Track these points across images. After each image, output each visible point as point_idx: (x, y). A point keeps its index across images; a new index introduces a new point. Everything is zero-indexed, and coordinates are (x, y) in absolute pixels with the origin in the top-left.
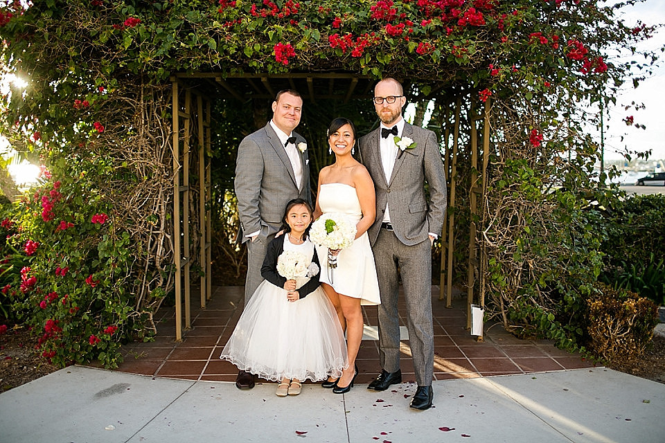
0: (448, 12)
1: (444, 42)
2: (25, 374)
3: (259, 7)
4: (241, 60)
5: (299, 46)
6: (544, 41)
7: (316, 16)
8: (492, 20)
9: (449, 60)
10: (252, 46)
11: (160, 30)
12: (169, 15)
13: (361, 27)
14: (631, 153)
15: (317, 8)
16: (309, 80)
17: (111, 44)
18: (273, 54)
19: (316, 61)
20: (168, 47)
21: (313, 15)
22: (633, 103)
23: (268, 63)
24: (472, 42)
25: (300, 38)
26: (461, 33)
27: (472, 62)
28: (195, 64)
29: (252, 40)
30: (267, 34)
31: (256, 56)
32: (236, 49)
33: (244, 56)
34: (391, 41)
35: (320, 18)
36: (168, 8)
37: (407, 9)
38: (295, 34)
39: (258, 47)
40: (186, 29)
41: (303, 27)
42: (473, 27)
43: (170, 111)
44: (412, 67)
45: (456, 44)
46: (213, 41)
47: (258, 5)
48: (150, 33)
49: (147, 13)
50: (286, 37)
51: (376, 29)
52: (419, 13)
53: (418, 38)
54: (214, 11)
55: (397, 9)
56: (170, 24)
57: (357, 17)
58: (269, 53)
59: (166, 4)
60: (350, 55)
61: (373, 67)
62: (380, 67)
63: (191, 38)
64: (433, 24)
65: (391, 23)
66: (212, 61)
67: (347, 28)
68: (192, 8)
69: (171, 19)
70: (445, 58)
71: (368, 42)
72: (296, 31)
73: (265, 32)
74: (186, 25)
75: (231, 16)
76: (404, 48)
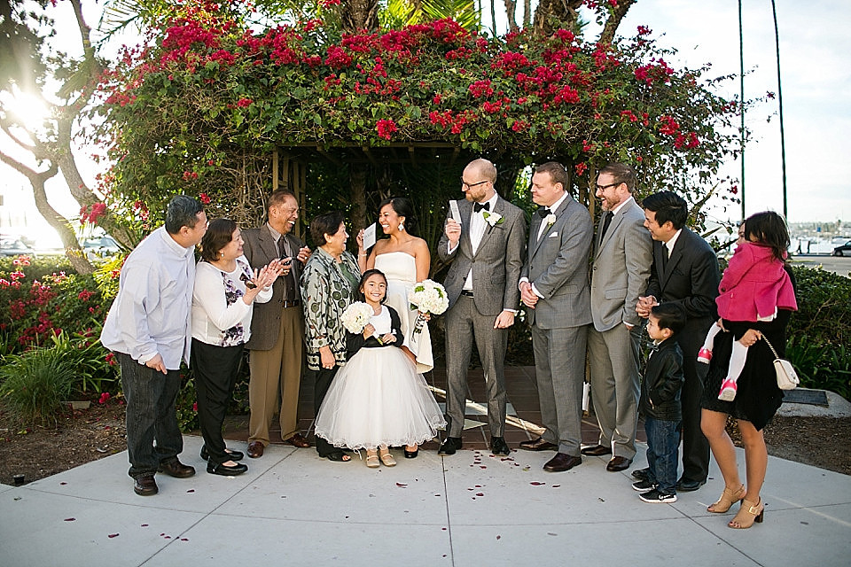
0: (547, 85)
1: (541, 118)
3: (362, 83)
4: (344, 131)
5: (401, 122)
6: (634, 118)
7: (417, 90)
8: (587, 96)
9: (545, 135)
10: (356, 121)
11: (268, 107)
12: (276, 91)
13: (461, 102)
14: (733, 225)
15: (418, 84)
16: (411, 149)
17: (221, 120)
18: (376, 129)
19: (417, 135)
20: (276, 123)
21: (414, 89)
22: (728, 177)
23: (370, 137)
24: (567, 119)
25: (403, 113)
26: (558, 109)
27: (567, 137)
28: (300, 137)
29: (355, 116)
30: (370, 110)
31: (359, 130)
32: (340, 124)
33: (347, 130)
34: (489, 118)
35: (421, 93)
36: (275, 83)
37: (504, 84)
38: (397, 109)
39: (361, 123)
40: (293, 104)
41: (405, 103)
42: (569, 103)
43: (270, 181)
44: (511, 141)
45: (552, 120)
46: (318, 116)
47: (361, 80)
48: (258, 109)
49: (255, 88)
50: (389, 112)
51: (476, 105)
52: (517, 89)
53: (516, 113)
54: (320, 86)
55: (495, 86)
56: (276, 100)
57: (458, 93)
58: (371, 127)
59: (273, 81)
60: (451, 130)
61: (472, 140)
62: (480, 141)
63: (297, 114)
64: (530, 101)
65: (489, 99)
66: (317, 134)
67: (448, 104)
68: (297, 84)
69: (278, 96)
70: (542, 133)
71: (466, 120)
72: (398, 106)
73: (368, 108)
74: (293, 101)
75: (336, 94)
76: (502, 123)
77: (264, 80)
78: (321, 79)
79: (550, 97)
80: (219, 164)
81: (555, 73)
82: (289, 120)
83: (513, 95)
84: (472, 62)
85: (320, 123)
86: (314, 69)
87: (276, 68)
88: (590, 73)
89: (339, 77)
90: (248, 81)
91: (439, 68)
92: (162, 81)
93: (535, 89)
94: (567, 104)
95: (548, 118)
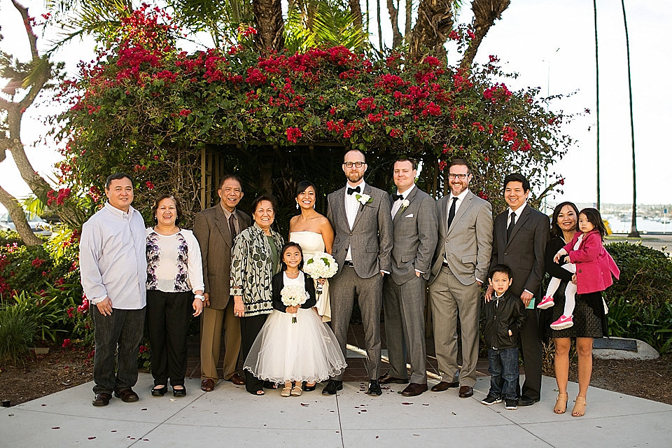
0: (417, 100)
1: (412, 127)
2: (85, 378)
3: (274, 97)
4: (260, 134)
5: (305, 128)
6: (482, 128)
7: (317, 103)
8: (448, 110)
9: (415, 140)
10: (270, 127)
11: (201, 115)
12: (207, 103)
13: (351, 113)
15: (318, 98)
16: (311, 148)
17: (164, 125)
18: (286, 133)
19: (316, 138)
20: (207, 128)
21: (314, 102)
23: (280, 139)
24: (432, 128)
25: (306, 121)
26: (425, 120)
27: (432, 142)
28: (226, 139)
29: (269, 123)
30: (281, 119)
31: (272, 134)
32: (257, 129)
33: (263, 133)
34: (372, 126)
35: (320, 106)
36: (207, 96)
37: (384, 100)
38: (302, 118)
39: (274, 128)
40: (221, 113)
41: (308, 113)
43: (200, 170)
44: (389, 143)
45: (421, 128)
46: (240, 123)
47: (274, 95)
48: (194, 116)
49: (191, 100)
50: (295, 121)
51: (363, 116)
52: (394, 103)
53: (393, 123)
54: (242, 98)
55: (378, 101)
56: (208, 110)
57: (349, 106)
58: (281, 131)
59: (205, 94)
60: (343, 135)
61: (359, 143)
62: (366, 143)
63: (224, 121)
64: (404, 114)
65: (373, 111)
66: (239, 137)
67: (341, 115)
68: (224, 97)
69: (209, 106)
70: (413, 139)
71: (355, 128)
72: (302, 116)
73: (279, 117)
74: (221, 110)
75: (255, 106)
76: (383, 130)
77: (198, 94)
78: (242, 93)
79: (419, 110)
80: (162, 158)
81: (424, 91)
82: (218, 125)
83: (391, 108)
84: (360, 82)
85: (242, 128)
86: (237, 85)
87: (207, 84)
88: (450, 93)
89: (256, 92)
90: (185, 95)
91: (334, 85)
92: (120, 94)
93: (409, 103)
94: (432, 116)
95: (417, 126)
